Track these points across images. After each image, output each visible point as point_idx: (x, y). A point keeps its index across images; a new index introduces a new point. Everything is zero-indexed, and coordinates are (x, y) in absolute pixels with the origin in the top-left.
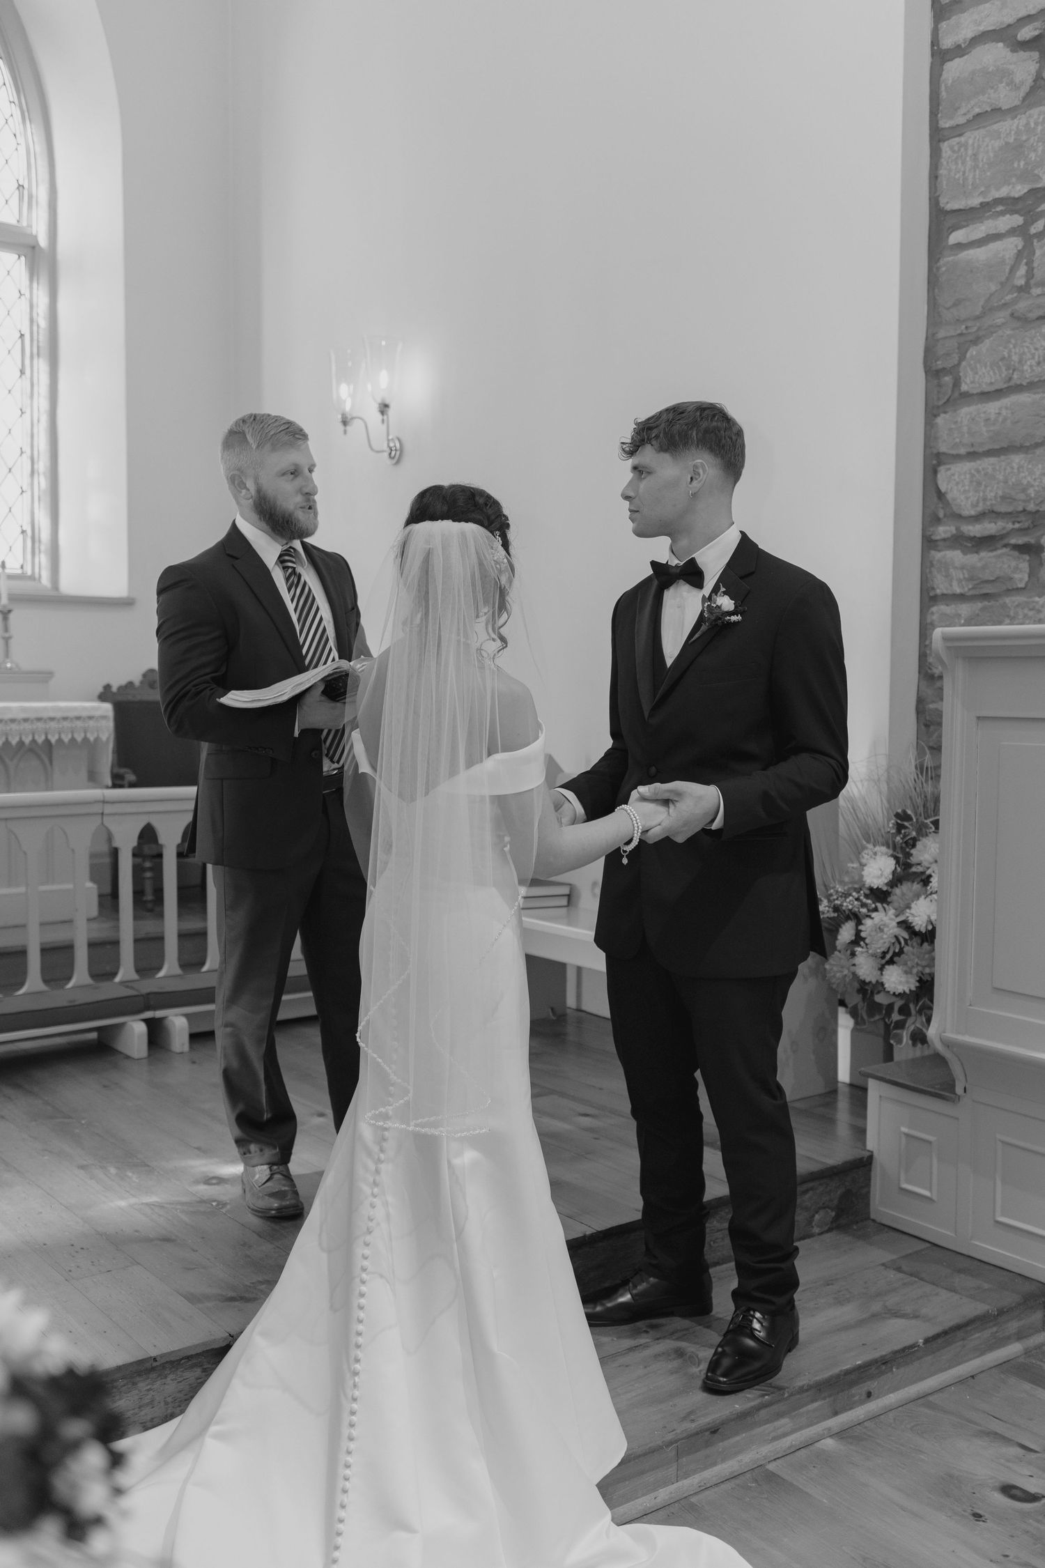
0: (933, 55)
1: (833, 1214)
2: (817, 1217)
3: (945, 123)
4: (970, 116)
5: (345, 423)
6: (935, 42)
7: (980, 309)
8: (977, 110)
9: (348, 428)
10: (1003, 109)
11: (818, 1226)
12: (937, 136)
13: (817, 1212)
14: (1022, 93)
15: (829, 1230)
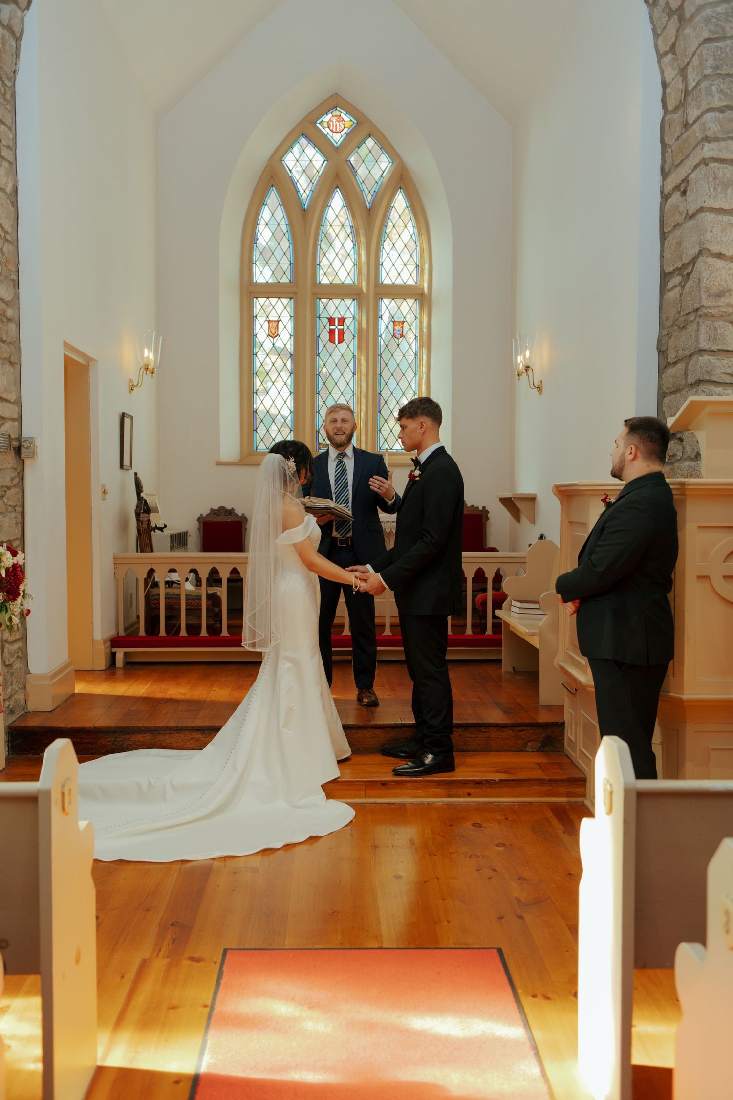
0: (662, 198)
1: (540, 745)
2: (529, 744)
3: (666, 231)
4: (672, 227)
5: (519, 375)
6: (662, 192)
7: (672, 322)
8: (673, 224)
9: (520, 377)
10: (680, 223)
11: (530, 748)
12: (663, 236)
13: (529, 742)
14: (684, 217)
15: (537, 752)
